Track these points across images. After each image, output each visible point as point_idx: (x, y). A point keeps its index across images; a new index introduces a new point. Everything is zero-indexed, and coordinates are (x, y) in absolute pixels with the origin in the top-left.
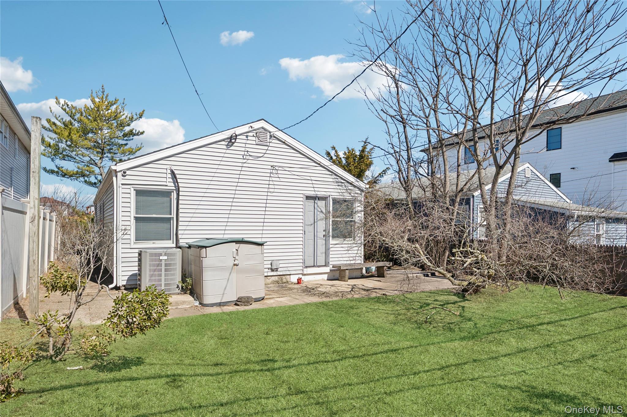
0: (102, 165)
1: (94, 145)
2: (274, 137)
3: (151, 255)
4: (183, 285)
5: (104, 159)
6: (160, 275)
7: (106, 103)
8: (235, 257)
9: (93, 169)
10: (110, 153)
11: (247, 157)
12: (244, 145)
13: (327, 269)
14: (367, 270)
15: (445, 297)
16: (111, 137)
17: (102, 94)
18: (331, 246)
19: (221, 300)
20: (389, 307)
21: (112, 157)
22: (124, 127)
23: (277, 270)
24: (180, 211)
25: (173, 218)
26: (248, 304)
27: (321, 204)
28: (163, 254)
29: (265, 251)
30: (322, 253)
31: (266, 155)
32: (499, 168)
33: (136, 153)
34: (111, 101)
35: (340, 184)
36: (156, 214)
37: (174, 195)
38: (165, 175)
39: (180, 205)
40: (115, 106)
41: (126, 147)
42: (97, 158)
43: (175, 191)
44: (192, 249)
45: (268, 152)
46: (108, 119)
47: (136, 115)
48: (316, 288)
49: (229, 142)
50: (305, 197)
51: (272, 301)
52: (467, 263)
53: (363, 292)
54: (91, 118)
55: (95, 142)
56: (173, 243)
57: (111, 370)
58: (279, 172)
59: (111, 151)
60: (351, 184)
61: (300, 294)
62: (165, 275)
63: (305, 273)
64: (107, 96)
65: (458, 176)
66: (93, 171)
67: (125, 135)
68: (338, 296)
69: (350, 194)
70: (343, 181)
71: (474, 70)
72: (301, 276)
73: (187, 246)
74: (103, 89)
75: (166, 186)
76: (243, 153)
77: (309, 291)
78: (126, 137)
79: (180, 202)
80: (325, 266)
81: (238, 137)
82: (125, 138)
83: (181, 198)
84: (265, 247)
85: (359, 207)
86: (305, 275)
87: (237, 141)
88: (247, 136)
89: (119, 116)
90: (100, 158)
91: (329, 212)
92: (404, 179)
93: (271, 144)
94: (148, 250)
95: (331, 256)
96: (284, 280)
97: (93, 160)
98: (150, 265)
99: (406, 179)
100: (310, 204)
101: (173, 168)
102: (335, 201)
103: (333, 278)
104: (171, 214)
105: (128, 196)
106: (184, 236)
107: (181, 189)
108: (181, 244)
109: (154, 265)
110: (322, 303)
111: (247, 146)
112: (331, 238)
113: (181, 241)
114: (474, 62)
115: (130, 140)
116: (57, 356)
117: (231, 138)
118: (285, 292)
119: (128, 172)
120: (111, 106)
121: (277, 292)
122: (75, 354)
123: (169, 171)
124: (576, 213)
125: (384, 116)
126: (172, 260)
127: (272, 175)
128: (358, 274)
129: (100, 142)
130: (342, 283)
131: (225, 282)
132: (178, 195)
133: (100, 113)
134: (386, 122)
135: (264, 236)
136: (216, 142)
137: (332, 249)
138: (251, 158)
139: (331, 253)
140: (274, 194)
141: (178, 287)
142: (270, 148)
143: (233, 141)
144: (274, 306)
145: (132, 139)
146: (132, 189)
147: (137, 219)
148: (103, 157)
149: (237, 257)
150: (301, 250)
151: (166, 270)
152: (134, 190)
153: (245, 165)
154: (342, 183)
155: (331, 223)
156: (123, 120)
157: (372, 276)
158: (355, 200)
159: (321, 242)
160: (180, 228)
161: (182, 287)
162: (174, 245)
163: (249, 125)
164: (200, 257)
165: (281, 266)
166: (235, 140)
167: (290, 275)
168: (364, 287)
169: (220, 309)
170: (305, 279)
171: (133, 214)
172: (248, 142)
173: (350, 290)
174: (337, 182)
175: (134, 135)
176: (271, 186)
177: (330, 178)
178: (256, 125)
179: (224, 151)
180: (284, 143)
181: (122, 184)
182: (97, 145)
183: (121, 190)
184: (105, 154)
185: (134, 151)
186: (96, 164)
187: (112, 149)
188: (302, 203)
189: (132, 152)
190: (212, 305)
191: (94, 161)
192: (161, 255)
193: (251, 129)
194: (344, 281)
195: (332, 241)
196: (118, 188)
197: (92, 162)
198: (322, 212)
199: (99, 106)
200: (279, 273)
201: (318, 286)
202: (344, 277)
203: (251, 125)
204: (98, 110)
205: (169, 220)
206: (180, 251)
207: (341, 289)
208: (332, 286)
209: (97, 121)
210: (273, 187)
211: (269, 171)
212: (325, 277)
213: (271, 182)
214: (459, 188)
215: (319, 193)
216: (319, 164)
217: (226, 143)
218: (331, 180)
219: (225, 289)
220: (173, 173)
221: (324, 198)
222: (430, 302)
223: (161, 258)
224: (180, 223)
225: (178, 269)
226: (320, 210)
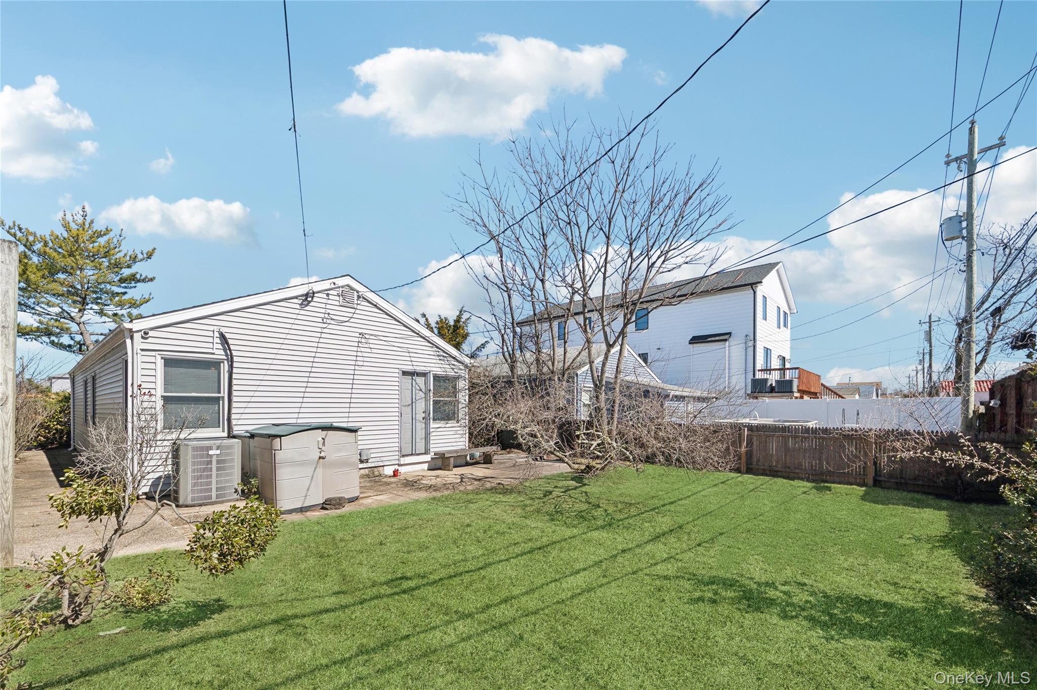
0: (82, 320)
1: (68, 291)
2: (364, 298)
3: (195, 449)
4: (245, 488)
5: (85, 312)
6: (210, 476)
7: (90, 232)
8: (320, 447)
9: (67, 326)
10: (97, 304)
11: (328, 321)
12: (323, 306)
13: (428, 458)
14: (472, 457)
15: (564, 482)
16: (99, 281)
17: (82, 218)
18: (432, 430)
19: (303, 504)
20: (510, 499)
21: (102, 310)
22: (121, 268)
23: (367, 461)
24: (234, 388)
25: (223, 397)
26: (341, 507)
27: (420, 381)
28: (214, 447)
29: (360, 438)
30: (421, 439)
31: (352, 320)
32: (610, 346)
33: (141, 307)
34: (99, 230)
35: (442, 358)
36: (197, 393)
37: (225, 367)
38: (211, 340)
39: (234, 381)
40: (105, 238)
41: (124, 297)
42: (74, 311)
43: (226, 362)
44: (256, 438)
45: (355, 316)
46: (93, 256)
47: (142, 254)
48: (418, 480)
49: (304, 301)
50: (401, 372)
51: (369, 501)
52: (594, 446)
53: (476, 483)
54: (62, 251)
55: (71, 286)
56: (223, 431)
57: (181, 625)
58: (370, 341)
59: (99, 301)
60: (454, 358)
61: (402, 489)
62: (217, 476)
63: (402, 463)
64: (92, 222)
65: (565, 353)
66: (68, 329)
67: (122, 280)
68: (448, 489)
69: (452, 369)
70: (445, 355)
71: (583, 242)
72: (397, 467)
73: (248, 435)
74: (84, 212)
75: (213, 354)
76: (322, 315)
77: (411, 484)
78: (124, 282)
79: (234, 376)
80: (425, 453)
81: (316, 295)
82: (123, 285)
83: (235, 370)
84: (359, 433)
85: (462, 384)
86: (402, 465)
87: (315, 299)
88: (328, 295)
89: (112, 252)
90: (80, 311)
91: (430, 390)
92: (509, 354)
93: (359, 307)
94: (190, 443)
95: (431, 442)
96: (376, 473)
97: (67, 312)
98: (194, 464)
99: (511, 352)
100: (407, 381)
101: (223, 330)
102: (437, 378)
103: (434, 467)
104: (219, 392)
105: (152, 366)
106: (241, 422)
107: (235, 359)
108: (235, 433)
109: (200, 463)
110: (434, 499)
111: (328, 306)
112: (431, 420)
113: (235, 428)
114: (583, 235)
115: (131, 288)
116: (77, 618)
117: (307, 295)
118: (382, 488)
119: (151, 333)
120: (98, 237)
121: (371, 488)
122: (103, 608)
123: (217, 334)
124: (672, 393)
125: (485, 282)
126: (227, 454)
127: (360, 345)
128: (463, 461)
129: (79, 287)
130: (447, 473)
131: (307, 481)
132: (231, 367)
133: (79, 246)
134: (487, 290)
135: (350, 419)
136: (286, 299)
137: (433, 434)
138: (332, 322)
139: (432, 438)
140: (363, 368)
141: (236, 491)
142: (357, 311)
143: (309, 299)
144: (374, 506)
145: (135, 287)
146: (159, 357)
147: (165, 399)
148: (85, 310)
149: (323, 448)
150: (397, 436)
151: (218, 469)
152: (162, 358)
153: (325, 330)
154: (443, 356)
155: (431, 403)
156: (120, 258)
157: (477, 463)
158: (458, 378)
159: (420, 426)
160: (233, 411)
161: (243, 491)
162: (225, 434)
163: (331, 281)
164: (271, 449)
165: (372, 455)
166: (312, 299)
167: (383, 466)
168: (474, 477)
169: (302, 516)
170: (402, 470)
171: (160, 392)
172: (329, 302)
173: (460, 480)
174: (438, 356)
175: (139, 281)
176: (358, 358)
177: (432, 351)
178: (341, 282)
179: (297, 311)
180: (375, 306)
181: (142, 350)
182: (72, 292)
183: (139, 358)
184: (88, 304)
185: (138, 302)
186: (72, 319)
187: (101, 298)
188: (397, 379)
189: (134, 304)
190: (290, 512)
191: (69, 314)
192: (211, 448)
193: (333, 286)
194: (449, 470)
195: (433, 425)
196: (135, 355)
197: (65, 314)
198: (421, 390)
199: (78, 235)
200: (369, 465)
201: (420, 477)
202: (449, 466)
203: (334, 280)
204: (77, 241)
205: (217, 400)
206: (238, 443)
207: (449, 480)
208: (437, 477)
209: (74, 256)
210: (361, 359)
211: (357, 340)
212: (426, 466)
213: (359, 354)
214: (566, 365)
215: (417, 368)
216: (418, 334)
217: (300, 302)
218: (432, 353)
219: (308, 489)
220: (222, 337)
221: (424, 375)
222: (551, 489)
223: (211, 452)
224: (234, 405)
225: (236, 467)
226: (418, 388)
